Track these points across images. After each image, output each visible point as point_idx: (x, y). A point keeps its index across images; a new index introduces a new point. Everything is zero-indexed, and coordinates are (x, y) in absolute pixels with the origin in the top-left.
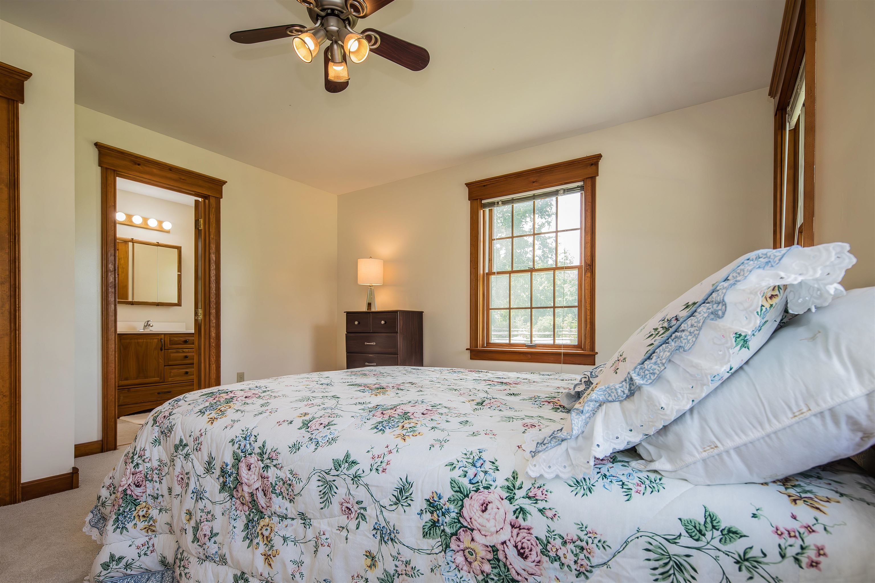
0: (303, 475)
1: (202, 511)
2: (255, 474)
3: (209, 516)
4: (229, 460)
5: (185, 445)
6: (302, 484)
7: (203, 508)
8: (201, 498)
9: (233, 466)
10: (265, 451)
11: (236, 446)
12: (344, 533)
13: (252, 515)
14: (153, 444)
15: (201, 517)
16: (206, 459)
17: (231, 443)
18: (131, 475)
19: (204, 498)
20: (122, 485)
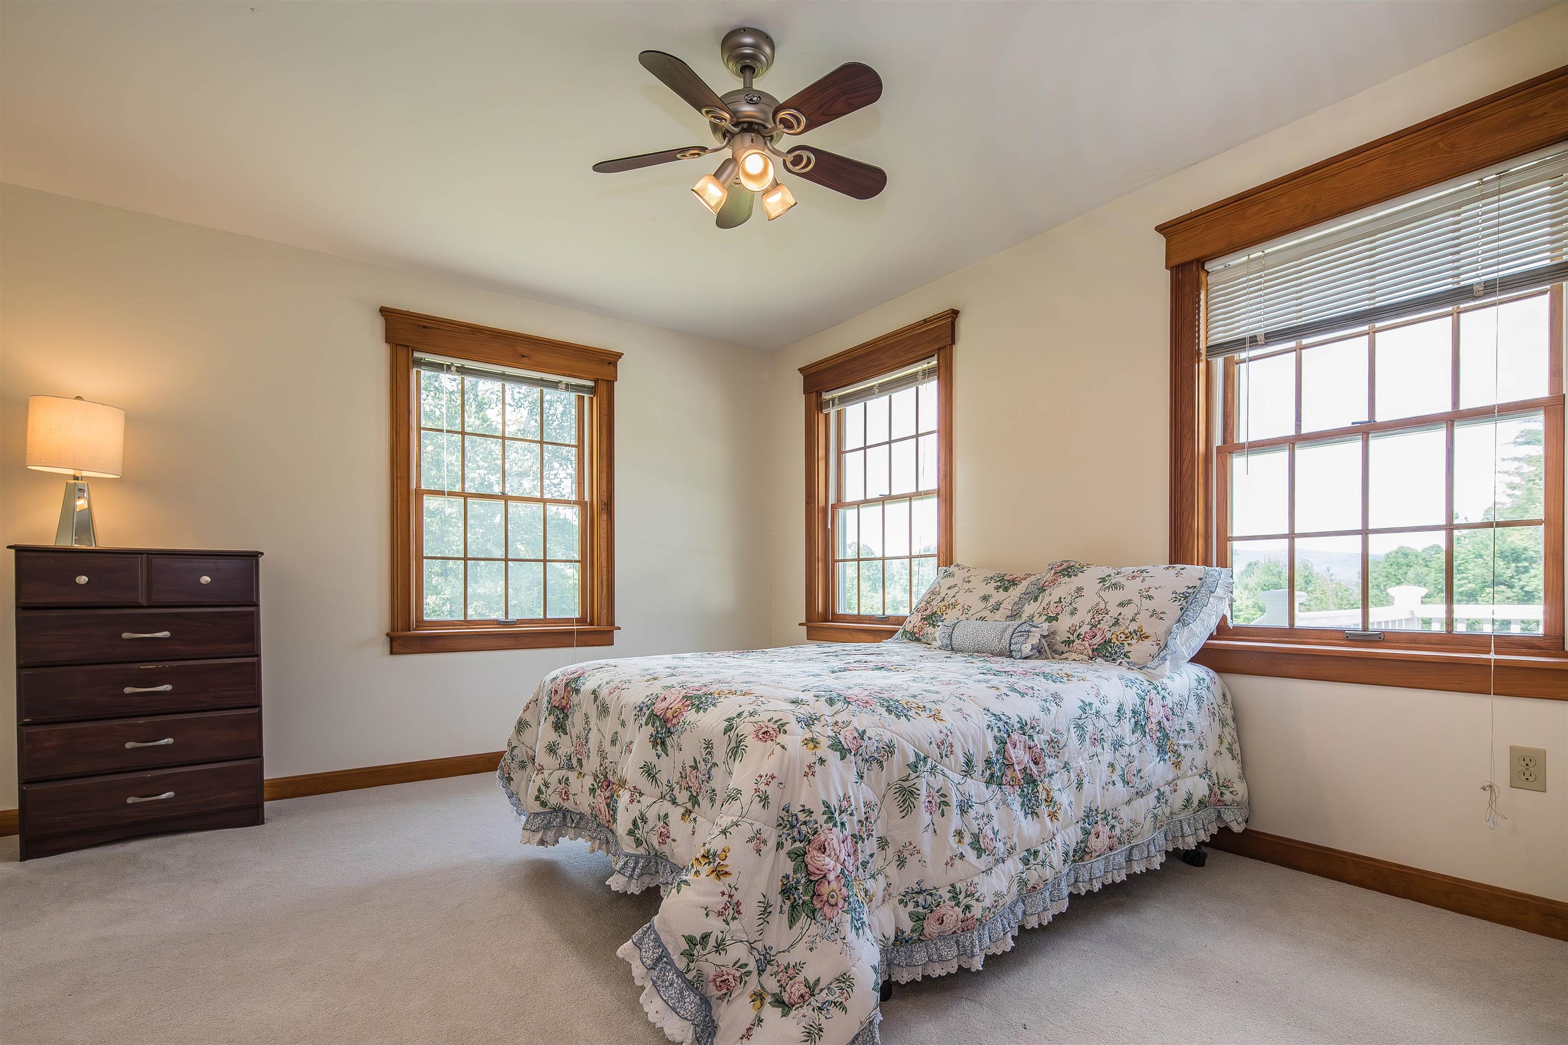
0: (1063, 729)
1: (976, 819)
2: (1020, 749)
3: (985, 818)
4: (992, 747)
5: (925, 758)
6: (1065, 737)
7: (976, 815)
8: (970, 806)
9: (997, 752)
10: (1024, 722)
11: (996, 729)
12: (1095, 758)
13: (1025, 790)
14: (857, 783)
15: (979, 825)
16: (962, 760)
17: (990, 730)
18: (842, 844)
19: (973, 804)
20: (831, 869)
